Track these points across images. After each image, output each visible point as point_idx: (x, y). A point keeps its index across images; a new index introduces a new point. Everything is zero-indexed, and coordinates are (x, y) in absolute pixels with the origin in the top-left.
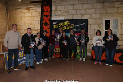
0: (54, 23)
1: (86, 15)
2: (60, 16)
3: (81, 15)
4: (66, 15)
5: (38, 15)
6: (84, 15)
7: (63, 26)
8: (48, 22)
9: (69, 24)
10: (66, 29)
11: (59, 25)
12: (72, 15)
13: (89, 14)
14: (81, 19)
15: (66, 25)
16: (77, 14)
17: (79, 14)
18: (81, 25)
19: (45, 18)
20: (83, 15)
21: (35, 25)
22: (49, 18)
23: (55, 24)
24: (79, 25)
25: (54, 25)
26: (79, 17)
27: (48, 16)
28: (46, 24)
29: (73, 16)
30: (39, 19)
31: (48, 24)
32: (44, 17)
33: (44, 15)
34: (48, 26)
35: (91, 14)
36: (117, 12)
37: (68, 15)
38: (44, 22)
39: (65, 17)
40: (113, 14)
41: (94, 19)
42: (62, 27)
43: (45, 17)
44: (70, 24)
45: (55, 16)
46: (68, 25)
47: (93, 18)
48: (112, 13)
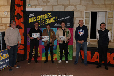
0: (30, 16)
1: (69, 6)
2: (37, 6)
3: (63, 6)
4: (45, 6)
5: (6, 4)
6: (68, 6)
7: (43, 20)
8: (22, 14)
9: (50, 16)
10: (46, 23)
11: (37, 19)
12: (52, 6)
13: (73, 5)
14: (63, 10)
15: (46, 19)
16: (58, 5)
17: (61, 5)
18: (66, 18)
19: (16, 8)
20: (66, 6)
21: (2, 18)
22: (22, 8)
23: (32, 17)
24: (63, 18)
25: (30, 17)
26: (61, 9)
27: (21, 5)
28: (19, 16)
29: (54, 6)
30: (8, 9)
31: (21, 17)
32: (15, 6)
33: (16, 4)
34: (22, 20)
35: (75, 6)
36: (105, 4)
37: (47, 5)
38: (16, 14)
39: (43, 7)
40: (101, 6)
41: (79, 11)
42: (40, 20)
43: (18, 7)
44: (52, 17)
45: (30, 6)
46: (49, 18)
47: (77, 10)
48: (99, 5)
